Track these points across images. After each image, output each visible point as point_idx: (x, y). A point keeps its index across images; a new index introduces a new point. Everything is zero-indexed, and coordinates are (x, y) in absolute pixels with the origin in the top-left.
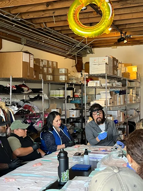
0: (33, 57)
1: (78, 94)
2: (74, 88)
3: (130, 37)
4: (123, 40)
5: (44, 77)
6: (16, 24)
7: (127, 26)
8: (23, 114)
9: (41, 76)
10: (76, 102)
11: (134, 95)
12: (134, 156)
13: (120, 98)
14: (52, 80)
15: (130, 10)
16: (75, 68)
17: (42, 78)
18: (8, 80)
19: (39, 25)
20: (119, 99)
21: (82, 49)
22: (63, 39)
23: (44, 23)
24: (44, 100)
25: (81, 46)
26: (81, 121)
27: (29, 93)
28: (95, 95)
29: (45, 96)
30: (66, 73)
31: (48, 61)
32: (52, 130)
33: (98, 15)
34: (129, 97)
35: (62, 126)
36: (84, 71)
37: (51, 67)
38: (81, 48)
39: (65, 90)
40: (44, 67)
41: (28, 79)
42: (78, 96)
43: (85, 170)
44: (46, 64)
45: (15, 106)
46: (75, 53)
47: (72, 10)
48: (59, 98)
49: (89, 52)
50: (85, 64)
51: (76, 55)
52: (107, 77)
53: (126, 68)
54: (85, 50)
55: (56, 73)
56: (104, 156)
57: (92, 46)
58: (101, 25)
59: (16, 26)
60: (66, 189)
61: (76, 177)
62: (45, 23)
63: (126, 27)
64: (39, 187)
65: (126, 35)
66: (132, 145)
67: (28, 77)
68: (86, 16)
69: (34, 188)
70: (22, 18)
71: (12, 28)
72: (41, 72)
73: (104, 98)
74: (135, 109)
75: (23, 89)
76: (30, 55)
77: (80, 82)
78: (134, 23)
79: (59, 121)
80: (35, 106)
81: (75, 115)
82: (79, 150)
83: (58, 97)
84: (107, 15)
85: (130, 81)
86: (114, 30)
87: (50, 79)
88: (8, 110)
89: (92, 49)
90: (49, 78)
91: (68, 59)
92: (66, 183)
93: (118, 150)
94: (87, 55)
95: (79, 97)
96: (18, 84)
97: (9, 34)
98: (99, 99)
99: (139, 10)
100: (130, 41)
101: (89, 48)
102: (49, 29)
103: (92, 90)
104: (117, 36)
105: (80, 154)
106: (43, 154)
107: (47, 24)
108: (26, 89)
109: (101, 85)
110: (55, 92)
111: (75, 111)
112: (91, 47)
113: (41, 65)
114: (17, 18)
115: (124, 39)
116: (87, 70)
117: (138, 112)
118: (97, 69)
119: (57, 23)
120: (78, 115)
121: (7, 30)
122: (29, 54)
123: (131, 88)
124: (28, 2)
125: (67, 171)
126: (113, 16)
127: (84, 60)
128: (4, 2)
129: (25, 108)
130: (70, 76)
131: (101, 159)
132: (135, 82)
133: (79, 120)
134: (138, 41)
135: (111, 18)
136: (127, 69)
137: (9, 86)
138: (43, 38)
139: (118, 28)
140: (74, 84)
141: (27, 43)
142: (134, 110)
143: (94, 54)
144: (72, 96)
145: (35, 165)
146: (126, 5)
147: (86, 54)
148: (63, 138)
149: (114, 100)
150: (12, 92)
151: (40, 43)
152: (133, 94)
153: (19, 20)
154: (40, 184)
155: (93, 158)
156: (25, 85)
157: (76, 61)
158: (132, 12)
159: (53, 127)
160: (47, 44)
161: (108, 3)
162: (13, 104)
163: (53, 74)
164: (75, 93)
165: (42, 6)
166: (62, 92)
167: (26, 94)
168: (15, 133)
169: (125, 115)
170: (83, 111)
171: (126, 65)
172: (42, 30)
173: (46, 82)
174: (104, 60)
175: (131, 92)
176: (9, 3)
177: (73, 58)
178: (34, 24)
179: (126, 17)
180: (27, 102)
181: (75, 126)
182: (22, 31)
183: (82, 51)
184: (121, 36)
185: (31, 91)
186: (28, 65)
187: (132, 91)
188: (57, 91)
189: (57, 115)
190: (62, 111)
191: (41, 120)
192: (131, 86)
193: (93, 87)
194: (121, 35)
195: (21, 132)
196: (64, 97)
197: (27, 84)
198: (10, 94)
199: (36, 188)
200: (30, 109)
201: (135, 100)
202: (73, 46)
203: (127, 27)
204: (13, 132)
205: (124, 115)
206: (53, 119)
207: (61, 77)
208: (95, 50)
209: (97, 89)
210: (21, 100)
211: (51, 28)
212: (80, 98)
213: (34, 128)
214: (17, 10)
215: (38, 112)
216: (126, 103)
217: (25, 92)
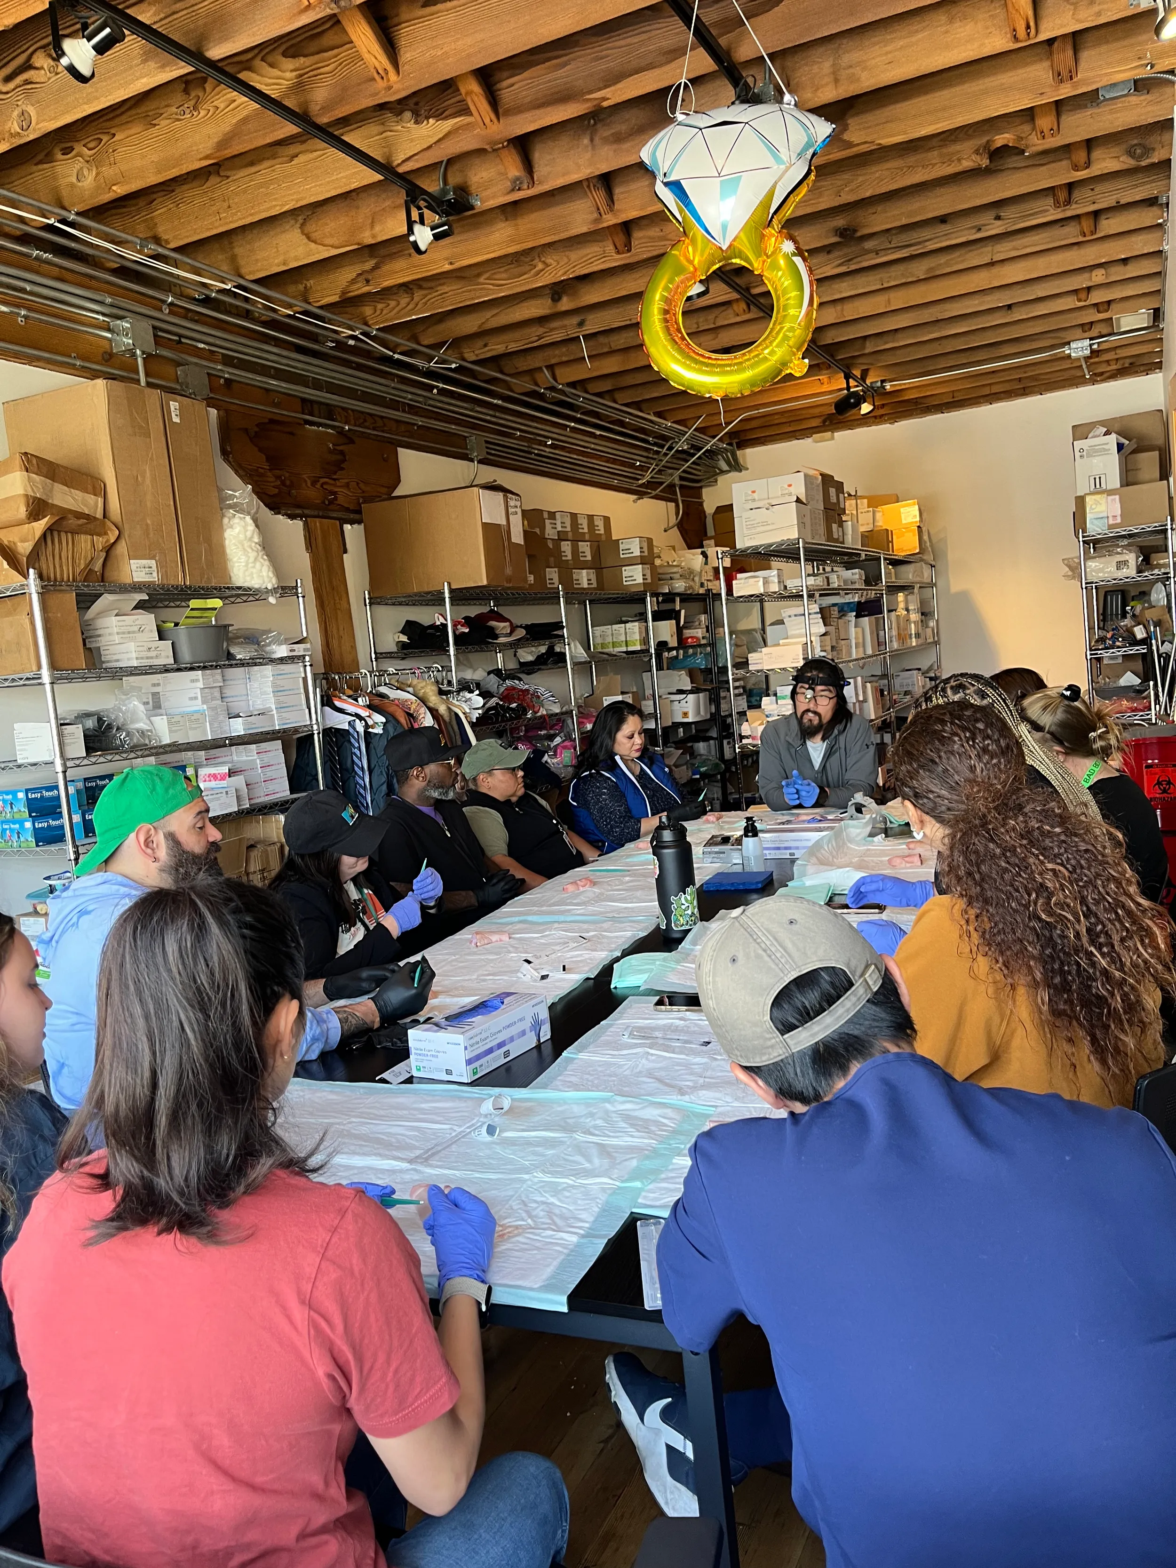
0: (518, 504)
1: (698, 633)
2: (679, 611)
3: (883, 387)
4: (858, 405)
5: (567, 579)
6: (441, 385)
7: (868, 343)
8: (503, 721)
9: (552, 575)
10: (690, 662)
11: (914, 617)
12: (925, 800)
13: (859, 630)
14: (595, 585)
15: (878, 277)
16: (675, 533)
17: (556, 580)
18: (437, 599)
19: (527, 378)
20: (856, 633)
21: (699, 458)
22: (622, 423)
23: (547, 367)
24: (575, 664)
25: (693, 446)
26: (714, 733)
27: (516, 645)
28: (763, 630)
29: (573, 651)
30: (646, 554)
31: (574, 516)
32: (613, 767)
33: (754, 313)
34: (894, 625)
35: (645, 755)
36: (712, 542)
37: (587, 537)
38: (693, 455)
39: (646, 621)
40: (561, 539)
41: (509, 588)
42: (698, 639)
43: (753, 887)
44: (569, 529)
45: (471, 692)
46: (672, 475)
47: (657, 297)
48: (627, 653)
49: (727, 468)
50: (715, 513)
51: (677, 481)
52: (805, 555)
53: (874, 512)
54: (708, 462)
55: (608, 561)
56: (815, 836)
57: (734, 442)
58: (771, 343)
59: (442, 391)
60: (692, 950)
61: (722, 912)
62: (551, 368)
63: (864, 348)
64: (595, 950)
65: (868, 382)
66: (911, 764)
67: (509, 580)
68: (705, 322)
69: (581, 955)
70: (464, 359)
71: (431, 402)
72: (552, 559)
73: (800, 636)
74: (919, 669)
75: (492, 629)
76: (505, 498)
77: (702, 585)
78: (896, 330)
79: (636, 736)
80: (541, 690)
81: (690, 715)
82: (722, 828)
83: (624, 649)
84: (792, 302)
85: (896, 563)
86: (818, 365)
87: (586, 586)
88: (449, 709)
89: (738, 453)
90: (584, 578)
91: (646, 502)
92: (690, 930)
93: (868, 816)
94: (721, 479)
95: (703, 642)
96: (473, 611)
97: (419, 427)
98: (781, 642)
99: (913, 276)
100: (883, 406)
101: (725, 449)
102: (567, 389)
103: (748, 614)
104: (831, 392)
105: (726, 840)
106: (589, 853)
107: (558, 372)
108: (504, 627)
109: (785, 587)
110: (610, 632)
111: (691, 697)
112: (730, 444)
113: (550, 533)
114: (444, 362)
115: (860, 400)
116: (726, 537)
117: (931, 679)
118: (765, 523)
119: (597, 363)
120: (702, 713)
121: (413, 409)
122: (501, 494)
123: (902, 588)
124: (484, 292)
125: (689, 890)
126: (815, 306)
127: (711, 500)
128: (393, 303)
129: (507, 696)
130: (661, 566)
131: (804, 848)
132: (913, 565)
133: (707, 730)
134: (915, 401)
135: (808, 314)
136: (878, 516)
137: (442, 620)
138: (548, 428)
139: (832, 356)
140: (678, 594)
141: (488, 453)
142: (915, 672)
143: (744, 472)
144: (673, 643)
145: (571, 888)
146: (859, 259)
147: (713, 475)
148: (654, 795)
149: (838, 639)
150: (456, 643)
151: (536, 449)
152: (907, 610)
153: (453, 366)
154: (601, 943)
155: (778, 848)
156: (497, 612)
157: (677, 506)
158: (885, 285)
159: (617, 758)
160: (563, 448)
161: (794, 254)
162: (465, 686)
163: (597, 565)
164: (685, 631)
165: (533, 302)
166: (634, 628)
167: (504, 647)
168: (483, 790)
169: (882, 694)
170: (722, 694)
171: (875, 502)
172: (541, 397)
173: (575, 596)
174: (790, 486)
175: (902, 605)
176: (411, 306)
177: (667, 495)
178: (508, 378)
179: (864, 308)
180: (511, 676)
181: (692, 753)
182: (466, 409)
183: (698, 465)
184: (848, 388)
185: (521, 633)
186: (505, 538)
187: (907, 602)
188: (615, 627)
189: (633, 715)
190: (643, 703)
191: (569, 737)
192: (900, 582)
193: (752, 596)
194: (848, 383)
195: (501, 781)
196: (644, 647)
197: (504, 611)
198: (448, 651)
199: (587, 956)
200: (524, 700)
201: (918, 635)
202: (662, 447)
203: (870, 348)
204: (476, 785)
205: (879, 694)
206: (618, 729)
207: (627, 571)
208: (751, 455)
209: (767, 605)
210: (489, 673)
211: (573, 385)
212: (705, 645)
213: (545, 767)
214: (441, 327)
215: (556, 709)
216: (883, 648)
217: (502, 640)
